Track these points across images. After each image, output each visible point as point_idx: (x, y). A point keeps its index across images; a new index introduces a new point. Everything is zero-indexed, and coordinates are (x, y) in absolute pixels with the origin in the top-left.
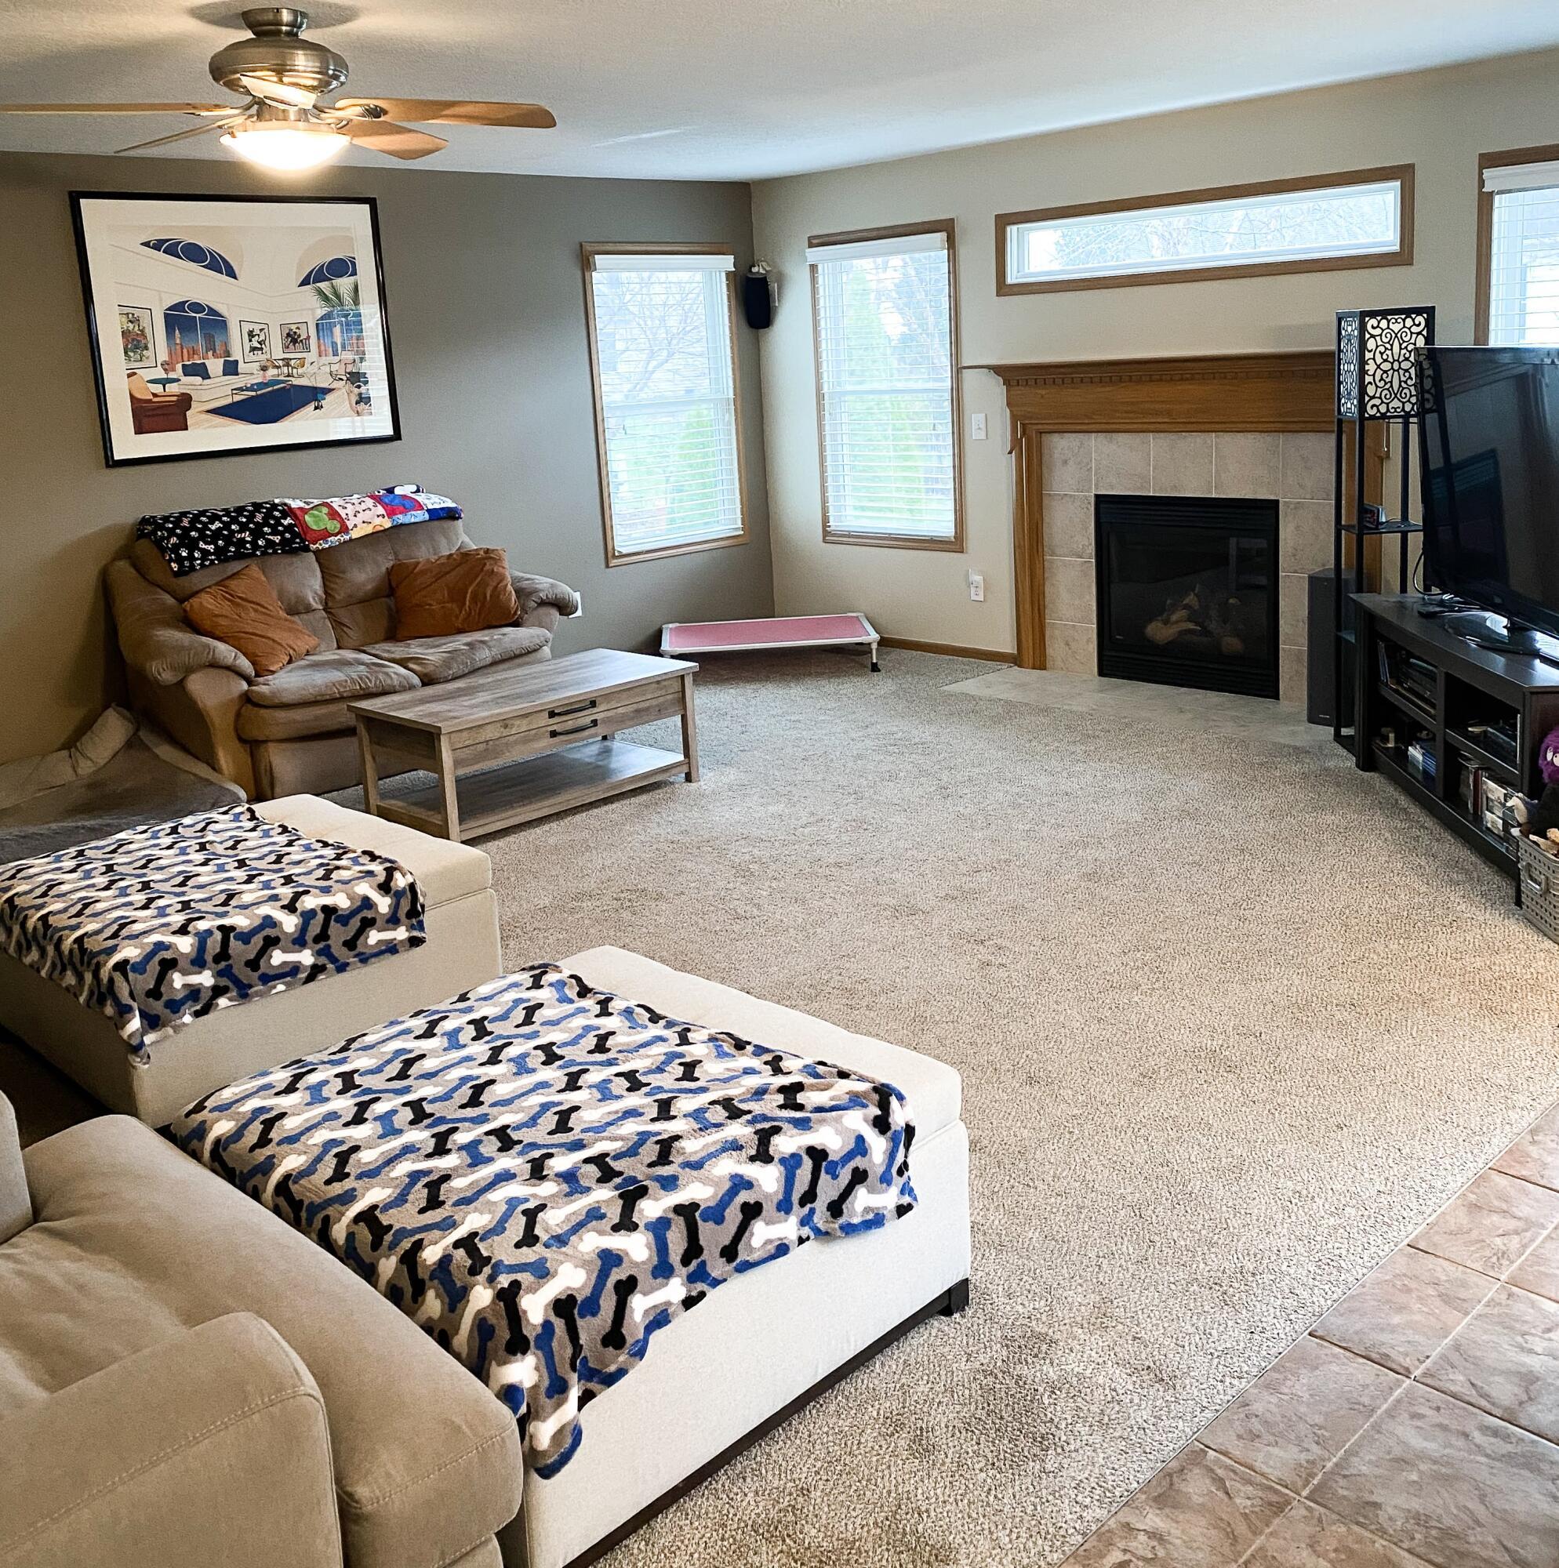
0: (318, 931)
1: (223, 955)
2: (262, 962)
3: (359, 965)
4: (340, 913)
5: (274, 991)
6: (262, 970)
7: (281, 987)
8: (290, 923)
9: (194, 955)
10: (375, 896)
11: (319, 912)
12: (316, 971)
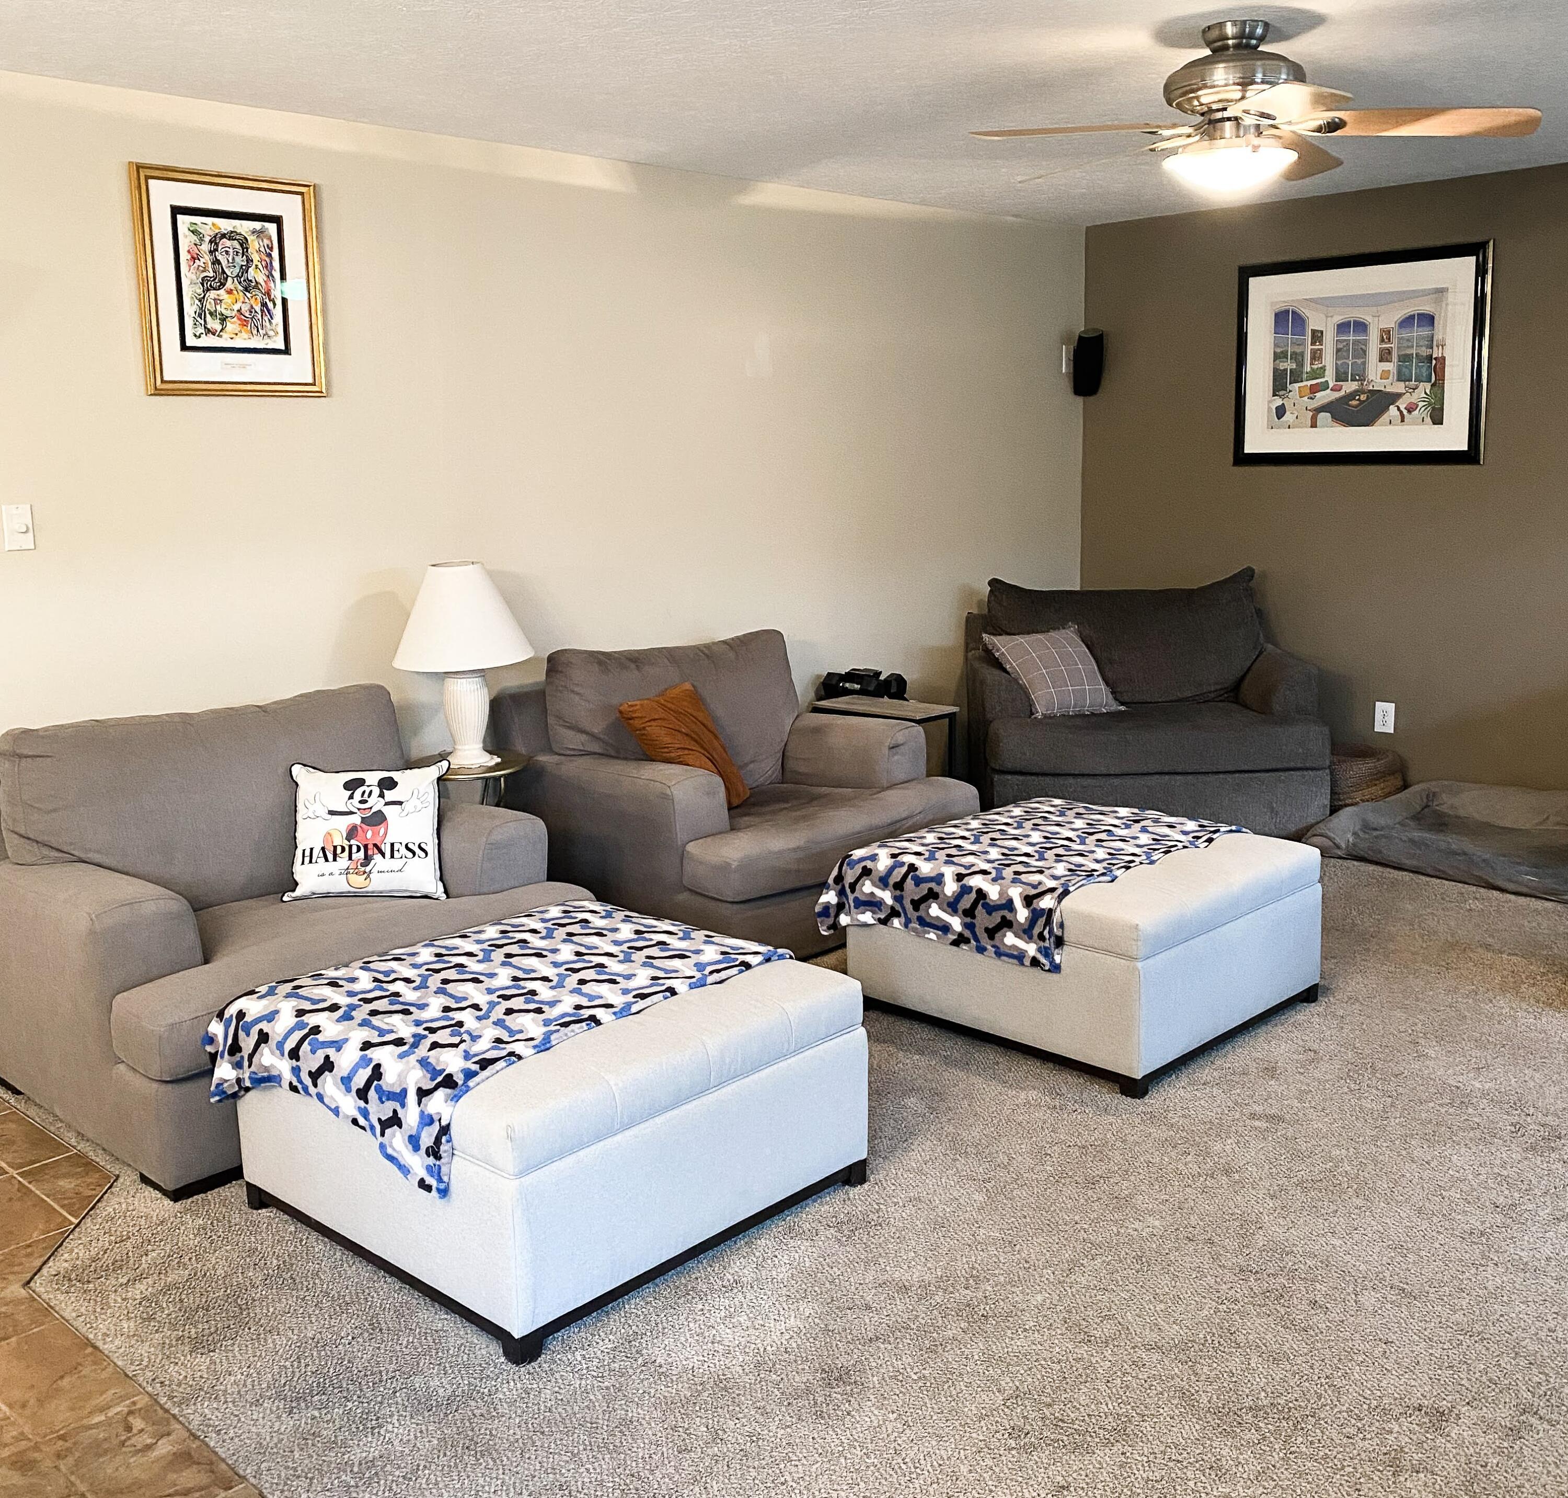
0: (968, 906)
1: (899, 886)
2: (923, 906)
3: (994, 956)
4: (988, 901)
5: (927, 936)
6: (922, 913)
7: (932, 936)
8: (950, 888)
9: (883, 874)
10: (1018, 903)
11: (974, 891)
12: (960, 941)
